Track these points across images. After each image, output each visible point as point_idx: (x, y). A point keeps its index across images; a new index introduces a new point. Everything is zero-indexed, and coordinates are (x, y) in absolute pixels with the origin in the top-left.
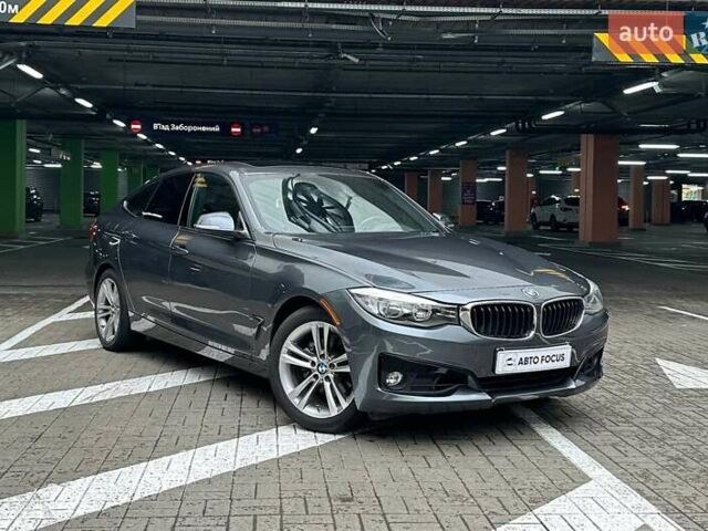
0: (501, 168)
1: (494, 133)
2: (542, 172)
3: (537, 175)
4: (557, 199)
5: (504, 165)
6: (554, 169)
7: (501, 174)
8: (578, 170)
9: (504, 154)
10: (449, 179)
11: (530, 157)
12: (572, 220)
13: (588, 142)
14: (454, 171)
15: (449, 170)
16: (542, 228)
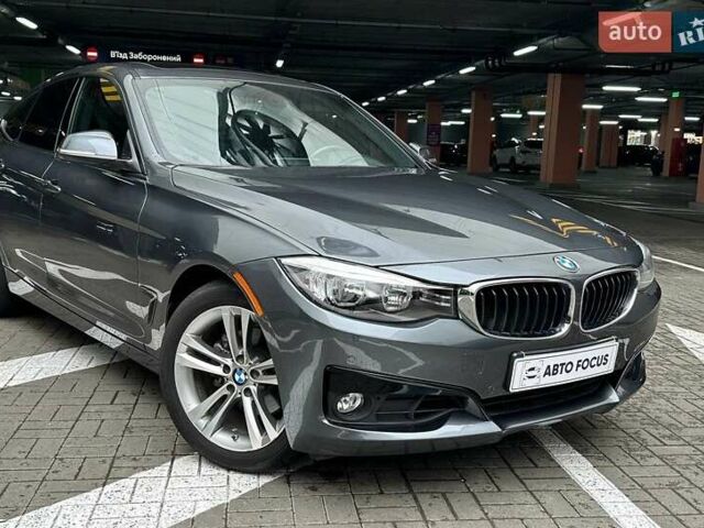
0: (465, 111)
1: (463, 72)
2: (503, 115)
3: (498, 118)
4: (517, 141)
5: (468, 107)
6: (515, 113)
7: (466, 117)
8: (543, 113)
9: (470, 97)
10: (415, 121)
11: (495, 99)
12: (530, 162)
13: (555, 82)
14: (420, 114)
15: (415, 112)
16: (501, 170)
